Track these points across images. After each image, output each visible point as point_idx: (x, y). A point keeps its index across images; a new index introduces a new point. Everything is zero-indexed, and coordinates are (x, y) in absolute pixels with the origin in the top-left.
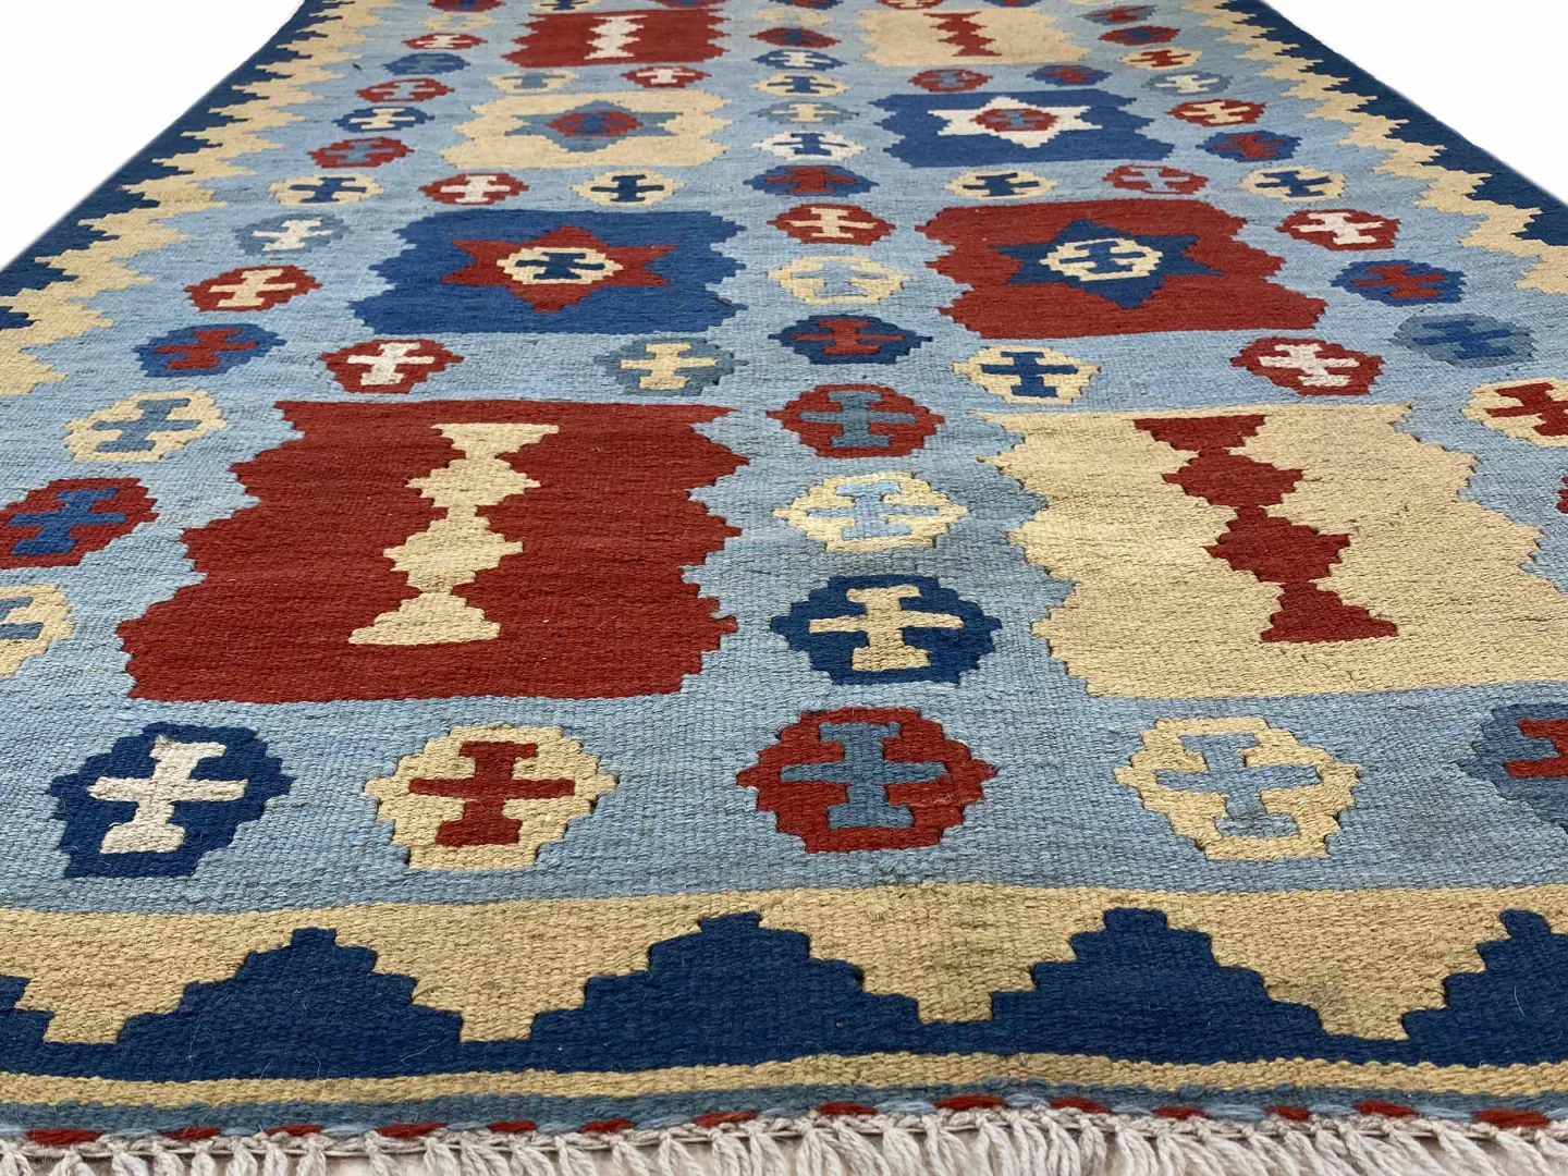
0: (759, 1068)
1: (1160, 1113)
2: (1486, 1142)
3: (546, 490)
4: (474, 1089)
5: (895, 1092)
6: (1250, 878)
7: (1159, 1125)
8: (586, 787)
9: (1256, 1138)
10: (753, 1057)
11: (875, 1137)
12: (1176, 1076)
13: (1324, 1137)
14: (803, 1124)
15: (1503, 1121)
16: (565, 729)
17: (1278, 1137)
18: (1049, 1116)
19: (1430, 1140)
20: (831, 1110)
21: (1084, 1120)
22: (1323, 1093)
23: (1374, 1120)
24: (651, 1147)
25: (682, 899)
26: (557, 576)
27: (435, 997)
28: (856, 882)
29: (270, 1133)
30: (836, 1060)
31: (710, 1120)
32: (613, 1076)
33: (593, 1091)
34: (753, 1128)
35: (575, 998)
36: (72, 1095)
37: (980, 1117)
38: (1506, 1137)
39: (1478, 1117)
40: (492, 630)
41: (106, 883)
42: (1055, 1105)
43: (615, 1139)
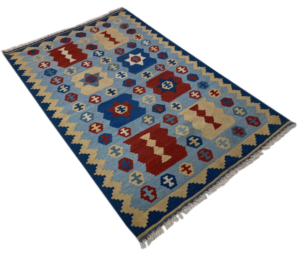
0: (218, 177)
1: (236, 167)
2: (249, 160)
3: (157, 141)
4: (207, 186)
5: (225, 174)
6: (229, 150)
7: (237, 168)
8: (191, 165)
9: (241, 166)
10: (217, 176)
11: (226, 177)
12: (235, 165)
13: (243, 164)
14: (223, 178)
15: (249, 159)
16: (185, 162)
17: (241, 165)
18: (232, 171)
19: (247, 161)
20: (224, 177)
21: (234, 170)
22: (242, 162)
23: (244, 162)
24: (218, 184)
25: (204, 170)
26: (169, 149)
27: (200, 183)
28: (212, 163)
29: (202, 195)
30: (221, 174)
31: (219, 181)
32: (213, 181)
33: (213, 183)
34: (221, 180)
35: (206, 179)
36: (190, 200)
37: (230, 173)
38: (250, 159)
39: (248, 159)
40: (170, 157)
41: (174, 188)
42: (232, 170)
43: (216, 184)
